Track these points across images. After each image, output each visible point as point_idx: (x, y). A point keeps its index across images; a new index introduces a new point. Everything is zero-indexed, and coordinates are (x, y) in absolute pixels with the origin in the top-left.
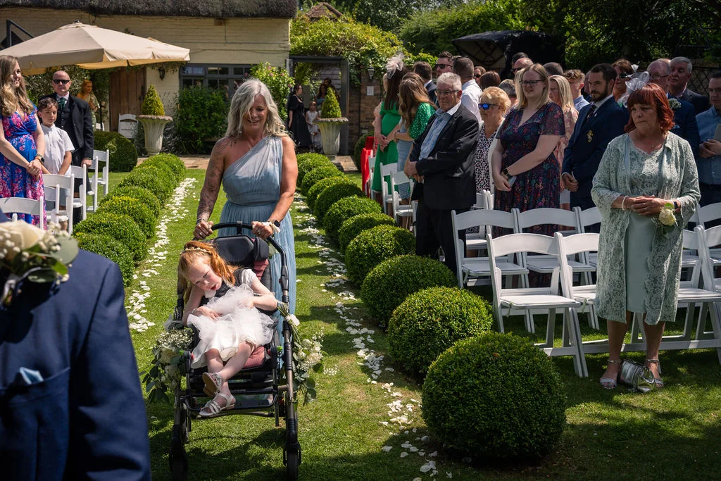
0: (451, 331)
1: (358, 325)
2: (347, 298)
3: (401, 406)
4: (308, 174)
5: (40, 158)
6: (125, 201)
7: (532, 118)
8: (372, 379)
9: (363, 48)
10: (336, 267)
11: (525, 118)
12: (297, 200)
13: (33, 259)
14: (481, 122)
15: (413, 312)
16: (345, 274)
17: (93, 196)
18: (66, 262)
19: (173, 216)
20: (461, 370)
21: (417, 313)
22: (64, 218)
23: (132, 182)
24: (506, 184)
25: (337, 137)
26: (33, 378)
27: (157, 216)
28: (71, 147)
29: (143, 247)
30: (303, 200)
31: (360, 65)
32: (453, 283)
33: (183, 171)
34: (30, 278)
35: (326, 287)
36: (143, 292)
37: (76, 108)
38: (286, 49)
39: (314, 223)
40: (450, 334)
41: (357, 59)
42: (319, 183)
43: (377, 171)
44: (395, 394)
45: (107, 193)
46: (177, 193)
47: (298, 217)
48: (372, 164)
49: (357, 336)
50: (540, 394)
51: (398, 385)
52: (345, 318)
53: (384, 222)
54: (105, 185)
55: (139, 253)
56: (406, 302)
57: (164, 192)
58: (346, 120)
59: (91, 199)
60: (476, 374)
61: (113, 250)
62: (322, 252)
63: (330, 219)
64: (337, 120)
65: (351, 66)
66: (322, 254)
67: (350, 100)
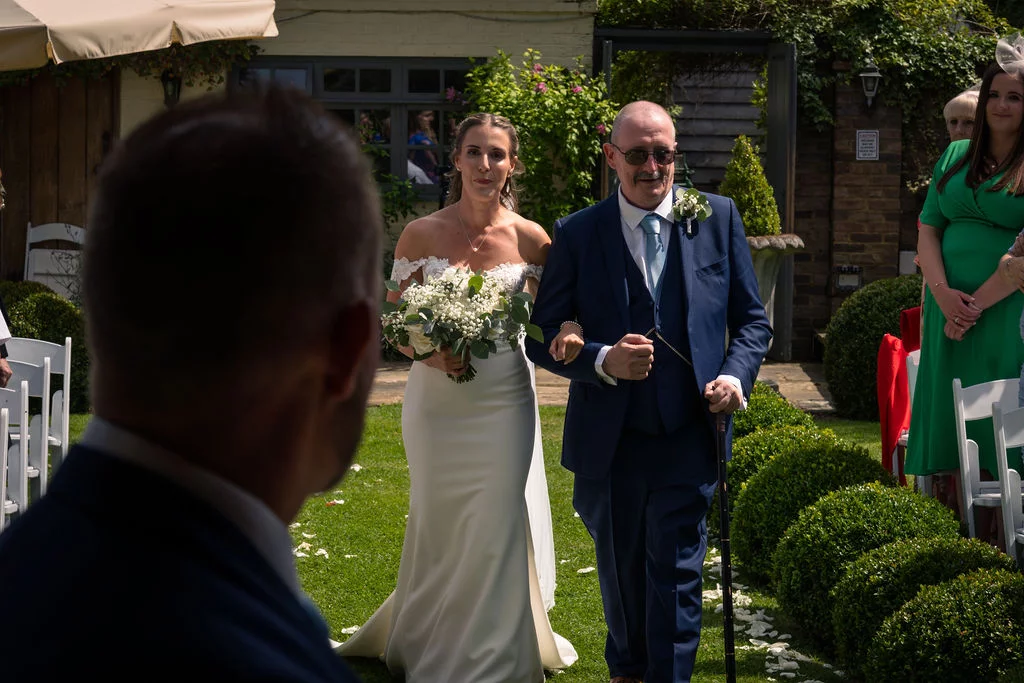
31: (832, 57)
41: (824, 40)
58: (797, 242)
63: (795, 560)
64: (766, 242)
65: (803, 64)
66: (775, 667)
67: (798, 178)
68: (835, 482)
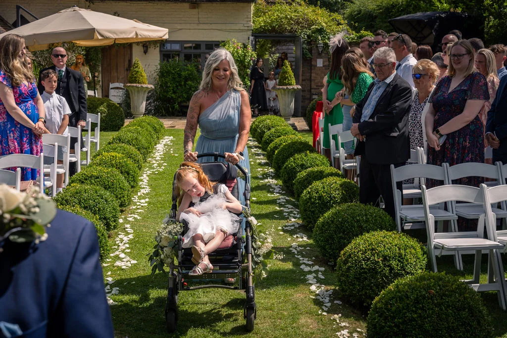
0: (391, 269)
1: (310, 263)
2: (301, 240)
3: (348, 335)
4: (268, 133)
5: (43, 120)
6: (113, 157)
7: (460, 85)
8: (323, 311)
9: (314, 27)
10: (291, 212)
11: (454, 85)
12: (258, 155)
13: (13, 220)
14: (414, 89)
15: (358, 253)
16: (299, 218)
17: (87, 152)
18: (45, 222)
19: (154, 168)
20: (401, 305)
21: (362, 254)
22: (61, 171)
23: (120, 140)
24: (437, 142)
25: (292, 101)
26: (12, 332)
27: (140, 169)
28: (68, 111)
29: (128, 196)
30: (263, 155)
31: (311, 41)
32: (392, 227)
33: (163, 131)
34: (12, 238)
35: (283, 230)
36: (127, 234)
37: (72, 79)
38: (249, 28)
39: (273, 175)
40: (390, 272)
41: (309, 37)
42: (277, 140)
43: (326, 131)
44: (343, 324)
45: (98, 149)
46: (157, 149)
47: (259, 169)
48: (322, 125)
49: (310, 272)
50: (471, 326)
51: (346, 316)
52: (299, 256)
53: (332, 174)
54: (96, 143)
55: (124, 200)
56: (352, 244)
57: (146, 149)
58: (299, 87)
59: (84, 155)
60: (414, 309)
61: (102, 198)
62: (279, 199)
63: (286, 172)
64: (291, 87)
65: (304, 42)
66: (279, 201)
67: (303, 71)
68: (299, 151)
